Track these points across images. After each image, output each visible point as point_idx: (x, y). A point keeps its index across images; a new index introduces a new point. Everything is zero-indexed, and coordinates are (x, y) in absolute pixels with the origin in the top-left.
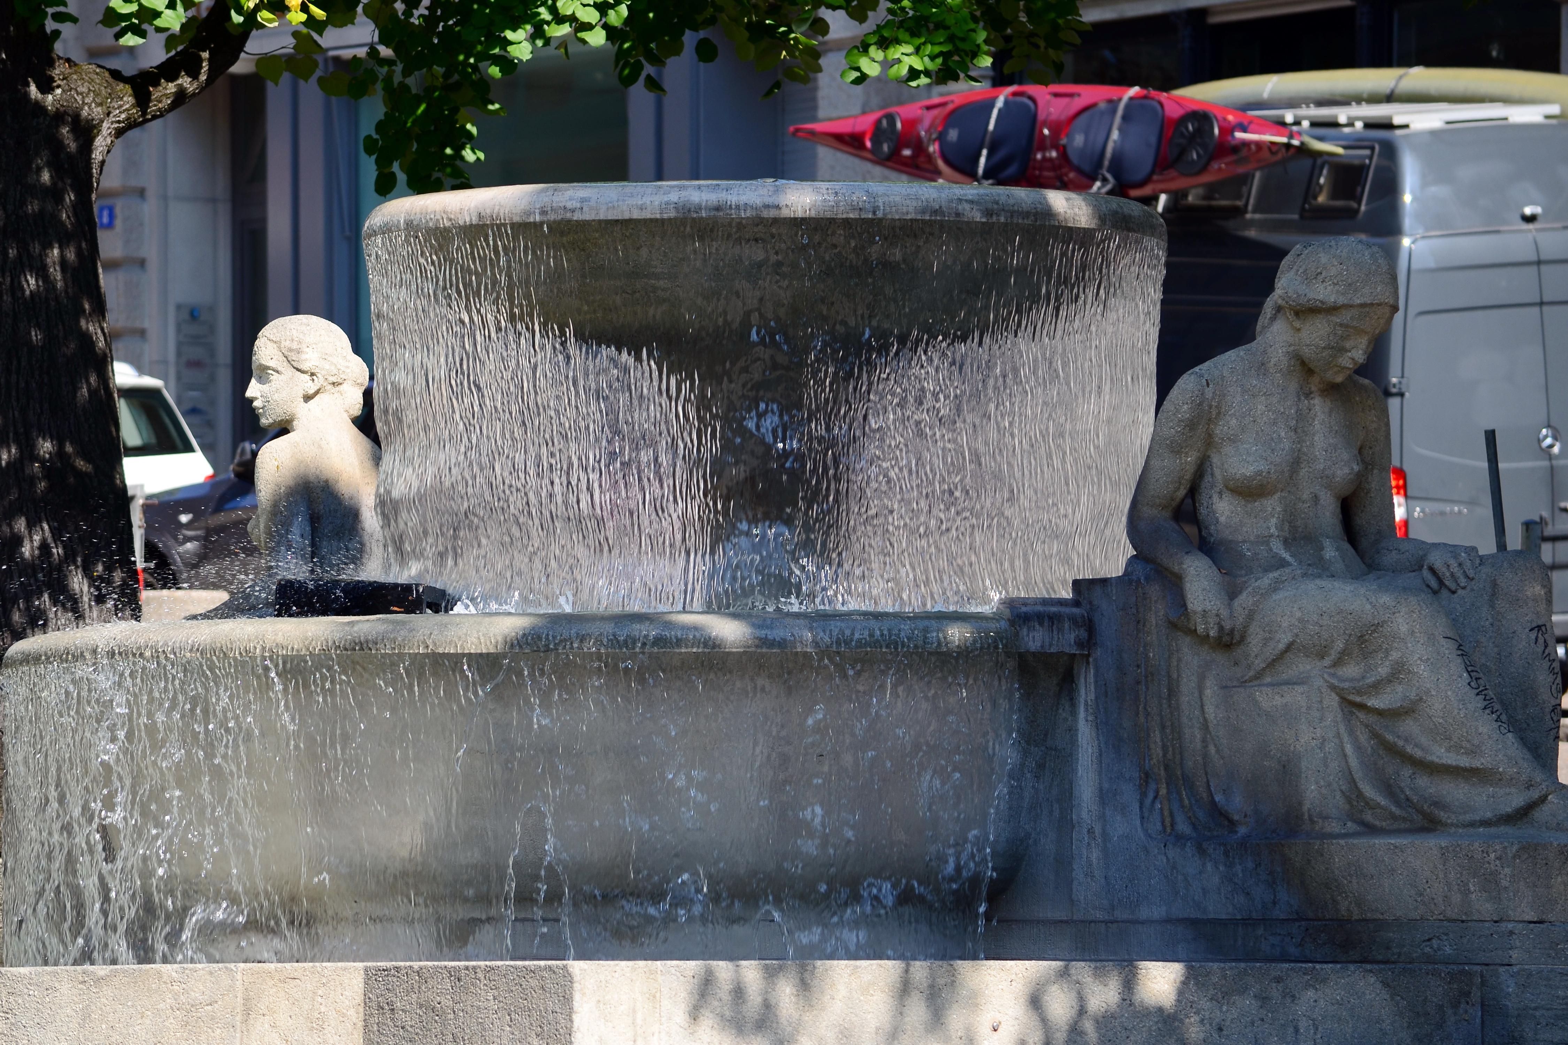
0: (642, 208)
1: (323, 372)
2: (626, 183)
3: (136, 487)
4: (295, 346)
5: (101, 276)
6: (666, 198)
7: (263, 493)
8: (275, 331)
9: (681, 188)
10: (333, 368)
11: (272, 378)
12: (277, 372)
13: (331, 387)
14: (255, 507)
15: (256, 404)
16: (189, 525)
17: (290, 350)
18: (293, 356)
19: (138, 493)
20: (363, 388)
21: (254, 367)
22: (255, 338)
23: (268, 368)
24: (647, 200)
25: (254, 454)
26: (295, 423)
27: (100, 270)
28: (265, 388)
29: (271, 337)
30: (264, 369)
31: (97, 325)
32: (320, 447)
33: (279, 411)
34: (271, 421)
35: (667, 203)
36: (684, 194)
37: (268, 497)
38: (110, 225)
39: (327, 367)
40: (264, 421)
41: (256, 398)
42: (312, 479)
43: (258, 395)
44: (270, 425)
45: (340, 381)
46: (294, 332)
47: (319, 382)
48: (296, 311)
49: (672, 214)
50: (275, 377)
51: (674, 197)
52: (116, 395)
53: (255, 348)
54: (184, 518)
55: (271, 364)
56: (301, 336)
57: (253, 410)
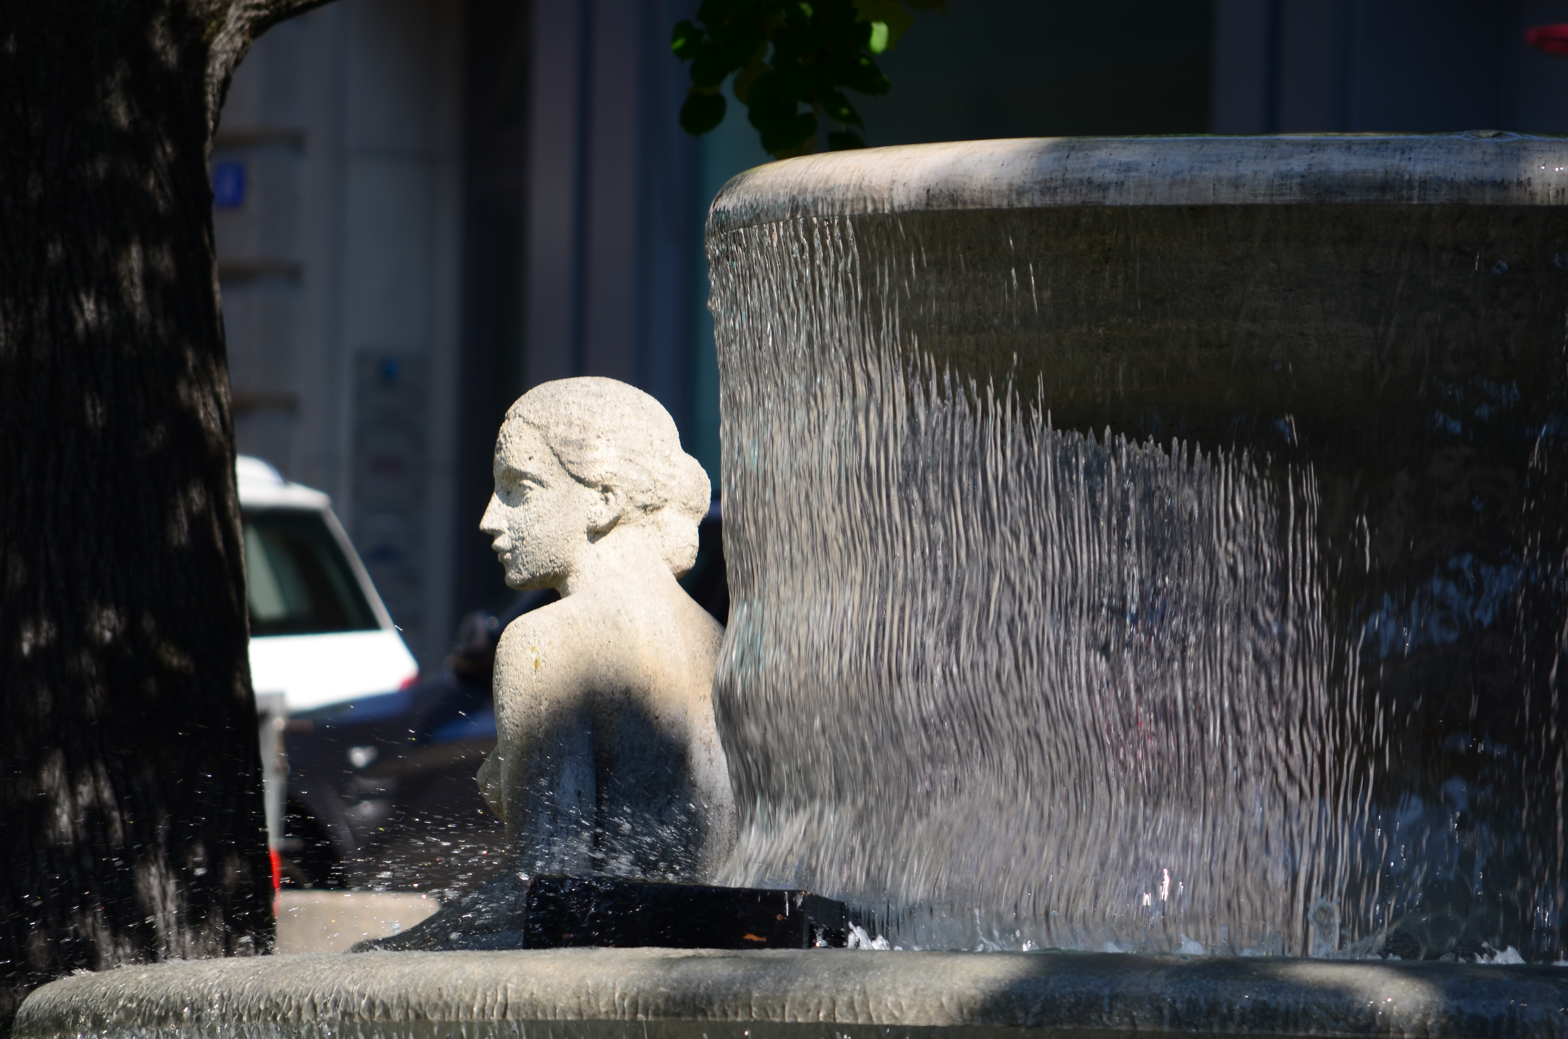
0: (1236, 183)
1: (626, 486)
2: (1208, 137)
3: (269, 696)
4: (574, 434)
5: (218, 297)
6: (1283, 167)
7: (508, 712)
8: (538, 405)
9: (1312, 146)
10: (644, 477)
11: (529, 494)
12: (541, 483)
13: (639, 513)
14: (490, 739)
15: (500, 542)
16: (368, 770)
17: (566, 442)
18: (570, 454)
19: (275, 707)
20: (700, 517)
21: (497, 472)
22: (500, 418)
23: (523, 475)
24: (1247, 169)
25: (494, 638)
26: (570, 580)
27: (216, 286)
28: (517, 513)
29: (531, 417)
30: (516, 477)
31: (207, 389)
32: (616, 626)
33: (542, 557)
34: (526, 575)
35: (1284, 176)
36: (1320, 157)
37: (518, 718)
38: (237, 201)
39: (634, 475)
40: (513, 575)
41: (499, 533)
42: (599, 686)
43: (503, 525)
44: (525, 583)
45: (656, 502)
46: (574, 409)
47: (618, 504)
48: (578, 370)
49: (1293, 196)
50: (535, 492)
51: (1298, 164)
52: (238, 523)
53: (501, 438)
54: (360, 756)
55: (529, 467)
56: (587, 417)
57: (495, 554)
